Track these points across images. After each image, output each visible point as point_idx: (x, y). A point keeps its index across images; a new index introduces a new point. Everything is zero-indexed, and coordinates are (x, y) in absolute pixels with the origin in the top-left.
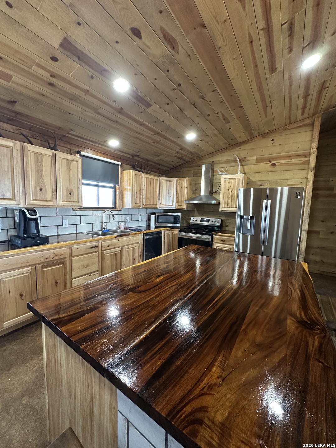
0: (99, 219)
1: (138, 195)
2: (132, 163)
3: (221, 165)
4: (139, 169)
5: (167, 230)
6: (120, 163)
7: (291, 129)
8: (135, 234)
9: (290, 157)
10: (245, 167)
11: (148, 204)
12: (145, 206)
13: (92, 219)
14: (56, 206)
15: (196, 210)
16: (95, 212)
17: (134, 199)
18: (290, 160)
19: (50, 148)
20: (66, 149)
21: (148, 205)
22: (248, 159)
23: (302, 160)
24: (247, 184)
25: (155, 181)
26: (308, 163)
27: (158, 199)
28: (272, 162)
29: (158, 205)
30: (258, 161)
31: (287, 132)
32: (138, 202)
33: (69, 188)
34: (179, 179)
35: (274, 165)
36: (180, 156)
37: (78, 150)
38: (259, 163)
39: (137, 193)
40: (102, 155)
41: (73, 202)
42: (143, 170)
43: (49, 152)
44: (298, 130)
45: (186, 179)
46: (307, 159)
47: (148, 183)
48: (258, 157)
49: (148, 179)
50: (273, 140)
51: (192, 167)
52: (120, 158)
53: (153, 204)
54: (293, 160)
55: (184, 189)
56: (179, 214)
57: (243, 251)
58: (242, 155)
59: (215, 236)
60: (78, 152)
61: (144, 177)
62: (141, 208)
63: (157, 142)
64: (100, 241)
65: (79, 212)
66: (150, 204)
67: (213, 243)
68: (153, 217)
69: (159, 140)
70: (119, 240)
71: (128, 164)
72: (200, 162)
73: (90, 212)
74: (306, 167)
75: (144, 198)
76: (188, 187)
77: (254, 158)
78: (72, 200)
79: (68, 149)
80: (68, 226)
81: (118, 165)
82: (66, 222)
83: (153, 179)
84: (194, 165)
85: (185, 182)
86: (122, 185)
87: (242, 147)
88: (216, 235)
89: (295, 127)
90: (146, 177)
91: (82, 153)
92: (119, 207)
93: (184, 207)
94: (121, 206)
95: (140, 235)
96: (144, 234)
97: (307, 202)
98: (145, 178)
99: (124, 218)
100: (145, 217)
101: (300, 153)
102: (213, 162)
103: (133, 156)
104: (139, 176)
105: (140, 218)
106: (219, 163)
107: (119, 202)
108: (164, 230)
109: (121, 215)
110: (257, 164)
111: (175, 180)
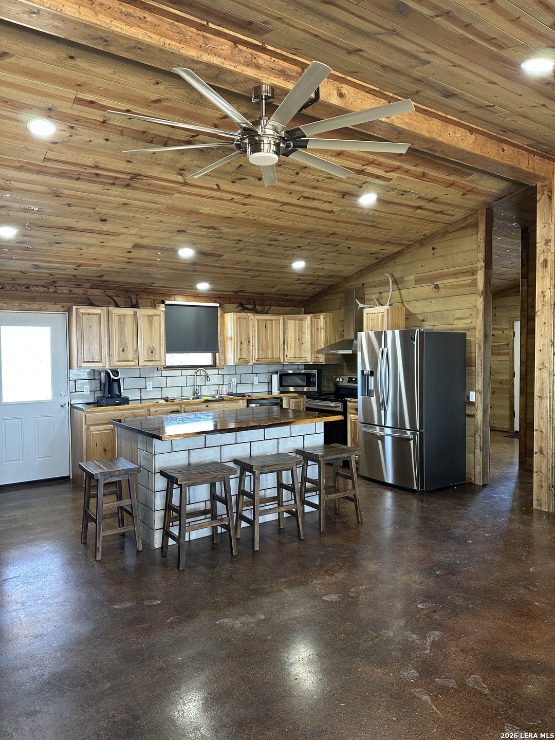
0: (190, 381)
1: (244, 346)
2: (239, 300)
3: (373, 290)
4: (251, 307)
5: (295, 397)
6: (218, 305)
7: (454, 231)
8: (232, 400)
9: (455, 274)
10: (402, 291)
11: (262, 358)
12: (256, 361)
13: (181, 381)
14: (137, 366)
15: (345, 364)
16: (185, 372)
17: (237, 352)
18: (456, 280)
19: (133, 306)
20: (150, 300)
21: (263, 359)
22: (405, 279)
23: (467, 279)
24: (406, 319)
25: (274, 322)
26: (474, 283)
27: (282, 348)
28: (435, 283)
29: (282, 358)
30: (418, 281)
31: (450, 236)
32: (244, 356)
33: (151, 346)
34: (314, 316)
35: (437, 287)
37: (163, 299)
38: (420, 285)
39: (243, 342)
40: (193, 298)
41: (155, 361)
42: (258, 307)
43: (130, 311)
44: (462, 233)
45: (322, 316)
46: (475, 277)
47: (260, 325)
48: (417, 275)
49: (260, 322)
50: (433, 249)
51: (336, 293)
52: (219, 297)
53: (273, 358)
54: (460, 279)
55: (321, 331)
56: (315, 372)
57: (364, 421)
58: (398, 275)
59: (348, 403)
60: (163, 302)
61: (253, 319)
62: (249, 364)
64: (183, 406)
65: (165, 373)
66: (266, 358)
67: (348, 414)
68: (275, 378)
70: (207, 406)
71: (232, 303)
72: (346, 285)
73: (178, 372)
74: (473, 289)
75: (255, 349)
76: (326, 327)
77: (412, 277)
78: (154, 359)
79: (152, 300)
80: (151, 389)
81: (217, 307)
82: (149, 385)
83: (272, 320)
84: (339, 289)
85: (322, 319)
86: (223, 333)
87: (398, 261)
88: (350, 402)
89: (458, 228)
90: (257, 319)
91: (167, 302)
92: (219, 364)
93: (321, 361)
94: (223, 363)
95: (241, 401)
96: (248, 400)
97: (479, 345)
98: (256, 321)
99: (228, 380)
100: (265, 378)
101: (467, 268)
102: (363, 284)
103: (236, 292)
104: (245, 320)
105: (256, 379)
106: (371, 287)
107: (219, 358)
108: (286, 396)
109: (223, 375)
110: (416, 286)
111: (309, 317)
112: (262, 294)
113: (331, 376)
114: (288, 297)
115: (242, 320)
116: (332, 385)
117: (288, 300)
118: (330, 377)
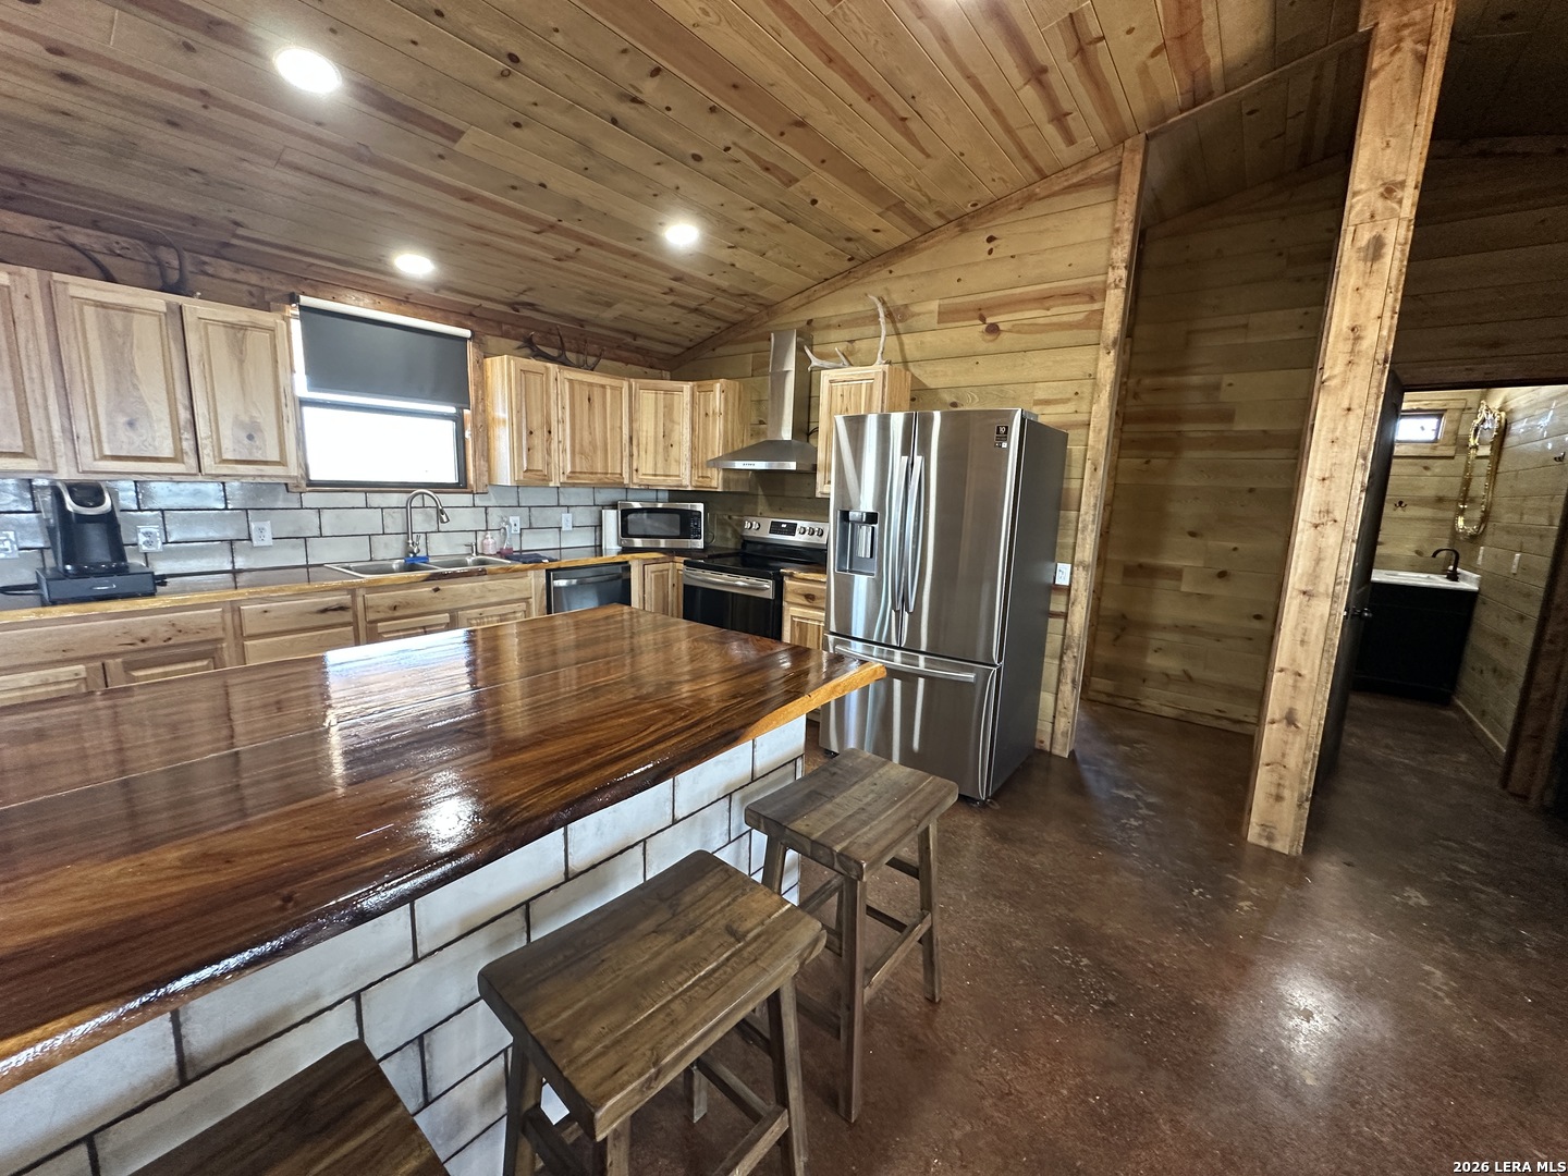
0: (395, 522)
1: (538, 440)
2: (522, 331)
3: (834, 335)
4: (554, 352)
5: (656, 561)
6: (467, 333)
7: (1048, 196)
8: (508, 570)
9: (1043, 300)
10: (906, 338)
11: (581, 473)
12: (568, 477)
13: (371, 521)
14: (195, 475)
15: (760, 492)
16: (377, 499)
17: (520, 456)
18: (1043, 313)
19: (166, 288)
20: (245, 287)
21: (584, 476)
22: (915, 309)
23: (1077, 311)
24: (913, 399)
25: (608, 391)
26: (1095, 321)
27: (626, 453)
28: (990, 320)
29: (626, 475)
30: (947, 315)
31: (1037, 208)
32: (538, 465)
33: (246, 419)
34: (699, 386)
35: (993, 329)
36: (693, 304)
37: (293, 290)
38: (950, 325)
39: (533, 432)
40: (395, 306)
41: (266, 463)
42: (571, 356)
44: (1070, 200)
45: (718, 385)
46: (1096, 306)
47: (577, 398)
48: (946, 301)
49: (577, 386)
50: (991, 239)
51: (746, 341)
52: (471, 315)
53: (607, 473)
54: (1054, 311)
55: (714, 421)
56: (700, 507)
57: (837, 629)
58: (898, 299)
59: (787, 581)
60: (293, 299)
61: (560, 379)
62: (551, 484)
63: (569, 257)
64: (361, 592)
65: (311, 499)
66: (592, 473)
67: (785, 604)
68: (611, 519)
69: (571, 250)
70: (437, 590)
71: (505, 335)
72: (770, 323)
73: (357, 499)
74: (1091, 335)
75: (564, 450)
76: (726, 413)
77: (934, 306)
78: (258, 456)
79: (253, 290)
80: (271, 542)
81: (464, 339)
82: (261, 530)
83: (603, 387)
84: (752, 333)
85: (718, 394)
86: (484, 406)
87: (898, 269)
88: (791, 576)
89: (1061, 187)
90: (570, 381)
91: (305, 300)
92: (476, 481)
93: (714, 484)
94: (485, 479)
95: (531, 574)
96: (548, 571)
97: (1092, 463)
98: (567, 384)
99: (499, 519)
100: (587, 517)
101: (1076, 286)
102: (810, 322)
103: (514, 306)
104: (538, 377)
105: (566, 520)
106: (828, 327)
107: (475, 466)
108: (638, 558)
109: (486, 508)
110: (942, 326)
111: (687, 387)
112: (581, 322)
113: (730, 517)
114: (639, 342)
115: (532, 376)
116: (729, 535)
117: (638, 350)
118: (726, 517)
